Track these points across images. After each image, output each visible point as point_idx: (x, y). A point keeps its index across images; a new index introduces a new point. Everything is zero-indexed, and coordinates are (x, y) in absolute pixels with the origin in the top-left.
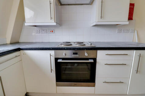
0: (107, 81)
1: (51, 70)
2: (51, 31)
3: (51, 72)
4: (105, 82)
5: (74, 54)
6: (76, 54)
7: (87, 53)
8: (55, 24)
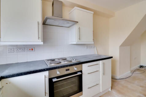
0: (90, 87)
1: (45, 93)
2: (31, 49)
3: (45, 95)
4: (89, 88)
5: (67, 70)
6: (68, 70)
7: (76, 68)
8: (42, 43)
